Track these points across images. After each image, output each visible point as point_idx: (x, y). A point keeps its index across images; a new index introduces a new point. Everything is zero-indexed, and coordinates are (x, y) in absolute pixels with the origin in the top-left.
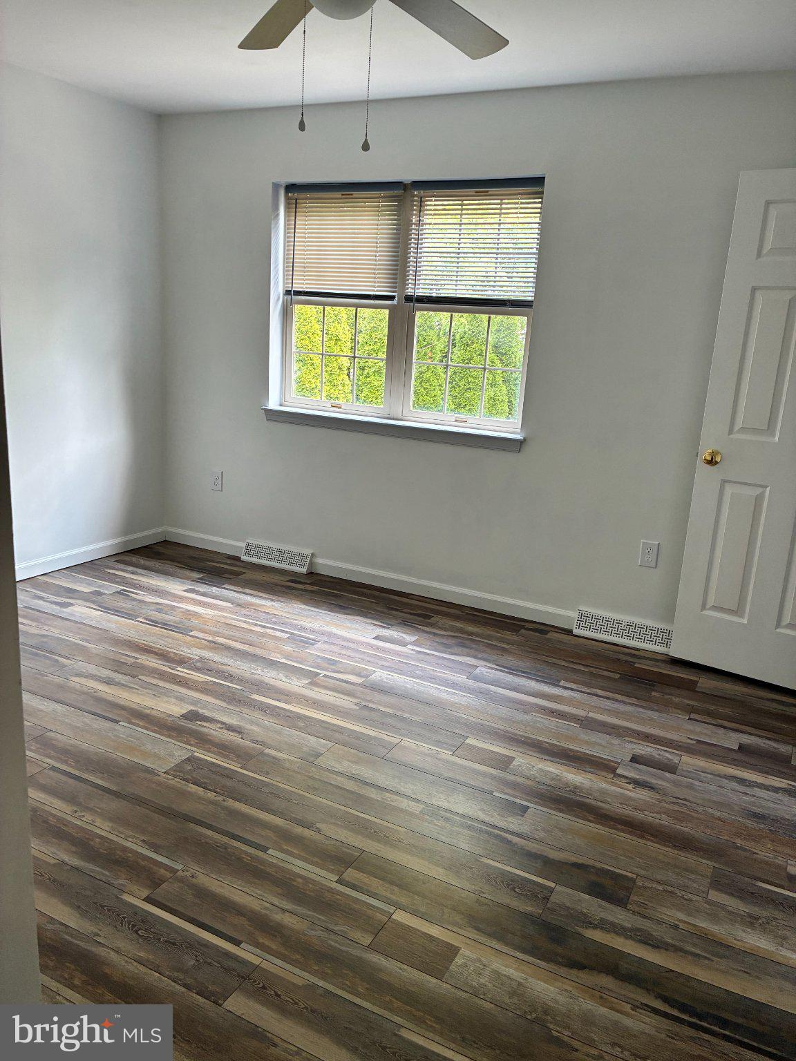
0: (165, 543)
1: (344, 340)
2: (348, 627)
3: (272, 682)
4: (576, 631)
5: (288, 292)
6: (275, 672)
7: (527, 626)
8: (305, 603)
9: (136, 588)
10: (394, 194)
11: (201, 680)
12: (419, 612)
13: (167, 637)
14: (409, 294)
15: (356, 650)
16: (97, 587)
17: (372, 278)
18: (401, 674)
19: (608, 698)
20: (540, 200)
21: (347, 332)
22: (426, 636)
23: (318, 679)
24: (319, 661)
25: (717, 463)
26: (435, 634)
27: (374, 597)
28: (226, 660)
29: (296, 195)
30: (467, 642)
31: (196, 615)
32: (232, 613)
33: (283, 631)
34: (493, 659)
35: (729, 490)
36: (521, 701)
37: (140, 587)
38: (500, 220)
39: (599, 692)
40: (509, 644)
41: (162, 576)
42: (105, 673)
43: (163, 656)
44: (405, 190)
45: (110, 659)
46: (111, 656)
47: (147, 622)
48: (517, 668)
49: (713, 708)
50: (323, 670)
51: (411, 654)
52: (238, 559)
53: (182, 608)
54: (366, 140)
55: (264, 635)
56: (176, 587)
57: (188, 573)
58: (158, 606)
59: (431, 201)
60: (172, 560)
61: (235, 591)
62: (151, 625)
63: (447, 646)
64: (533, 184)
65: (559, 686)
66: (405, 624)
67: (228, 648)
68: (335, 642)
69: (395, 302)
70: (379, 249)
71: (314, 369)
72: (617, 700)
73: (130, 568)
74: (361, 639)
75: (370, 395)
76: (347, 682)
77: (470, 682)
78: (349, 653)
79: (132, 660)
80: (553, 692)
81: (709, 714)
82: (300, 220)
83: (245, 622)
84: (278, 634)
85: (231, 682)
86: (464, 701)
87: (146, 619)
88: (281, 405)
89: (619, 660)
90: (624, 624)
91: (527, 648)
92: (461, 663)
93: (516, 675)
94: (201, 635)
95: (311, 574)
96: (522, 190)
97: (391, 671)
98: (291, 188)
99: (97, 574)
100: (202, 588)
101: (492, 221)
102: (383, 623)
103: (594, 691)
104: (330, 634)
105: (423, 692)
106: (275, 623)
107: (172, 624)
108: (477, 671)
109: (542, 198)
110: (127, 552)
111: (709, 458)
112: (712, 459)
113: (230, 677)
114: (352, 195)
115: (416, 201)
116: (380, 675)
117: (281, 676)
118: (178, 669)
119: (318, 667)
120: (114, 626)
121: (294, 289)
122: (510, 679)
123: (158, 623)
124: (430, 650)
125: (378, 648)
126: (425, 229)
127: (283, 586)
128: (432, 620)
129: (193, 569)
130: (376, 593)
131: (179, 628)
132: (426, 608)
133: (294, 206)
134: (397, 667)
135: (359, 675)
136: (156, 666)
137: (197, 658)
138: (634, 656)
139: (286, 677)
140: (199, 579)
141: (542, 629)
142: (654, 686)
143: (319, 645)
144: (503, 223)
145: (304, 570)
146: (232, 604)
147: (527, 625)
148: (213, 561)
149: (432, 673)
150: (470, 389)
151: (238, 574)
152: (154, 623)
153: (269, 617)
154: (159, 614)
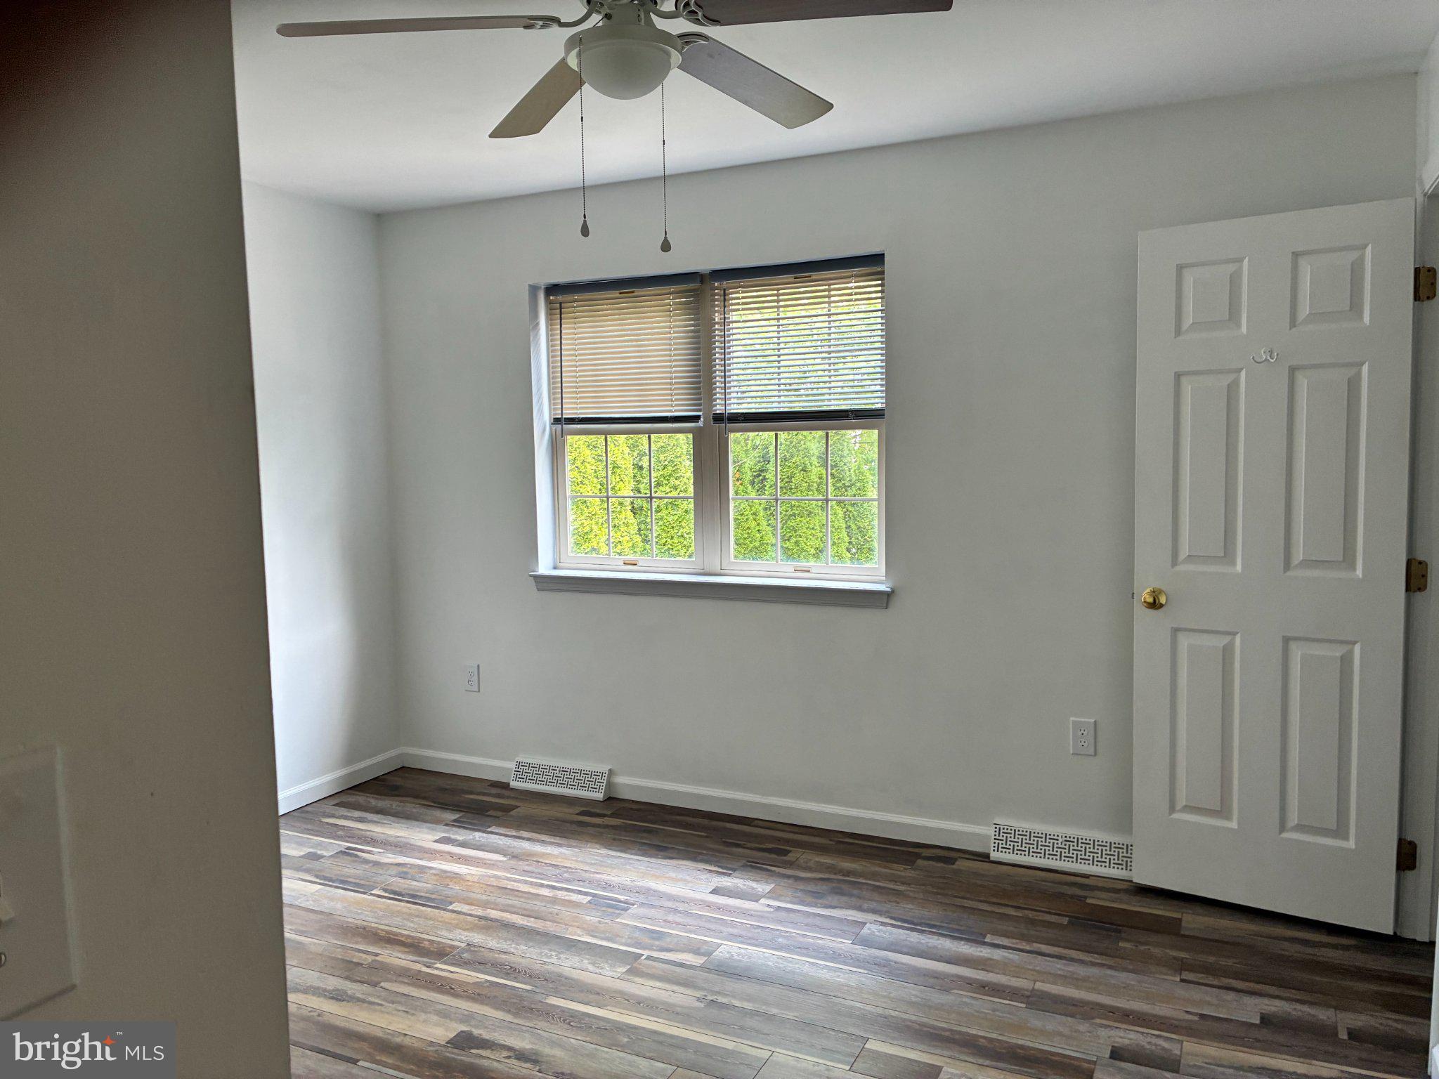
0: (403, 770)
1: (623, 467)
2: (670, 879)
3: (575, 974)
4: (994, 855)
5: (557, 421)
6: (576, 959)
7: (923, 855)
8: (608, 846)
9: (368, 844)
10: (688, 288)
11: (471, 980)
12: (770, 846)
13: (417, 916)
14: (718, 412)
15: (687, 914)
16: (312, 847)
17: (667, 395)
18: (756, 946)
19: (1059, 957)
20: (880, 282)
21: (627, 456)
22: (784, 882)
23: (640, 964)
24: (637, 934)
25: (1161, 606)
26: (797, 878)
27: (704, 828)
28: (504, 946)
29: (560, 298)
30: (845, 887)
31: (456, 877)
32: (505, 870)
33: (580, 892)
34: (885, 909)
35: (1184, 642)
36: (935, 972)
37: (373, 841)
38: (829, 310)
39: (1045, 948)
40: (903, 883)
41: (403, 821)
42: (333, 983)
43: (414, 946)
44: (702, 281)
45: (337, 959)
46: (339, 954)
47: (387, 895)
48: (923, 921)
49: (1212, 959)
50: (644, 949)
51: (768, 912)
52: (506, 786)
53: (435, 869)
54: (666, 238)
55: (554, 901)
56: (423, 836)
57: (438, 813)
58: (401, 869)
59: (738, 293)
60: (416, 795)
61: (506, 836)
62: (390, 898)
63: (817, 895)
64: (870, 263)
65: (985, 944)
66: (754, 866)
67: (507, 926)
68: (657, 903)
69: (701, 424)
70: (674, 358)
71: (588, 507)
72: (1072, 960)
73: (357, 814)
74: (691, 894)
75: (664, 535)
76: (681, 965)
77: (858, 949)
78: (678, 918)
79: (370, 958)
80: (979, 954)
81: (1207, 969)
82: (567, 328)
83: (526, 882)
84: (575, 897)
85: (515, 979)
86: (853, 980)
87: (385, 890)
88: (555, 568)
89: (1061, 895)
90: (1060, 840)
91: (929, 888)
92: (840, 920)
93: (922, 932)
94: (465, 908)
95: (610, 800)
96: (856, 271)
97: (742, 943)
98: (552, 289)
99: (309, 827)
100: (461, 835)
101: (820, 312)
102: (722, 867)
103: (1036, 946)
104: (647, 892)
105: (793, 973)
106: (568, 881)
107: (422, 894)
108: (865, 931)
109: (882, 279)
110: (350, 789)
111: (1150, 600)
112: (1155, 600)
113: (512, 971)
114: (633, 292)
115: (717, 294)
116: (728, 950)
117: (586, 963)
118: (438, 965)
119: (638, 944)
120: (339, 906)
121: (564, 416)
122: (914, 938)
123: (403, 895)
124: (794, 903)
125: (719, 908)
126: (732, 329)
127: (572, 822)
128: (791, 857)
129: (444, 806)
130: (706, 822)
131: (432, 900)
132: (779, 840)
133: (558, 311)
134: (750, 935)
135: (697, 952)
136: (403, 963)
137: (463, 945)
138: (1082, 886)
139: (593, 964)
140: (455, 821)
141: (946, 855)
142: (1120, 932)
143: (634, 910)
144: (833, 314)
145: (599, 796)
146: (505, 856)
147: (925, 852)
148: (472, 793)
149: (801, 939)
150: (794, 515)
151: (507, 809)
152: (397, 895)
153: (558, 871)
154: (403, 881)
